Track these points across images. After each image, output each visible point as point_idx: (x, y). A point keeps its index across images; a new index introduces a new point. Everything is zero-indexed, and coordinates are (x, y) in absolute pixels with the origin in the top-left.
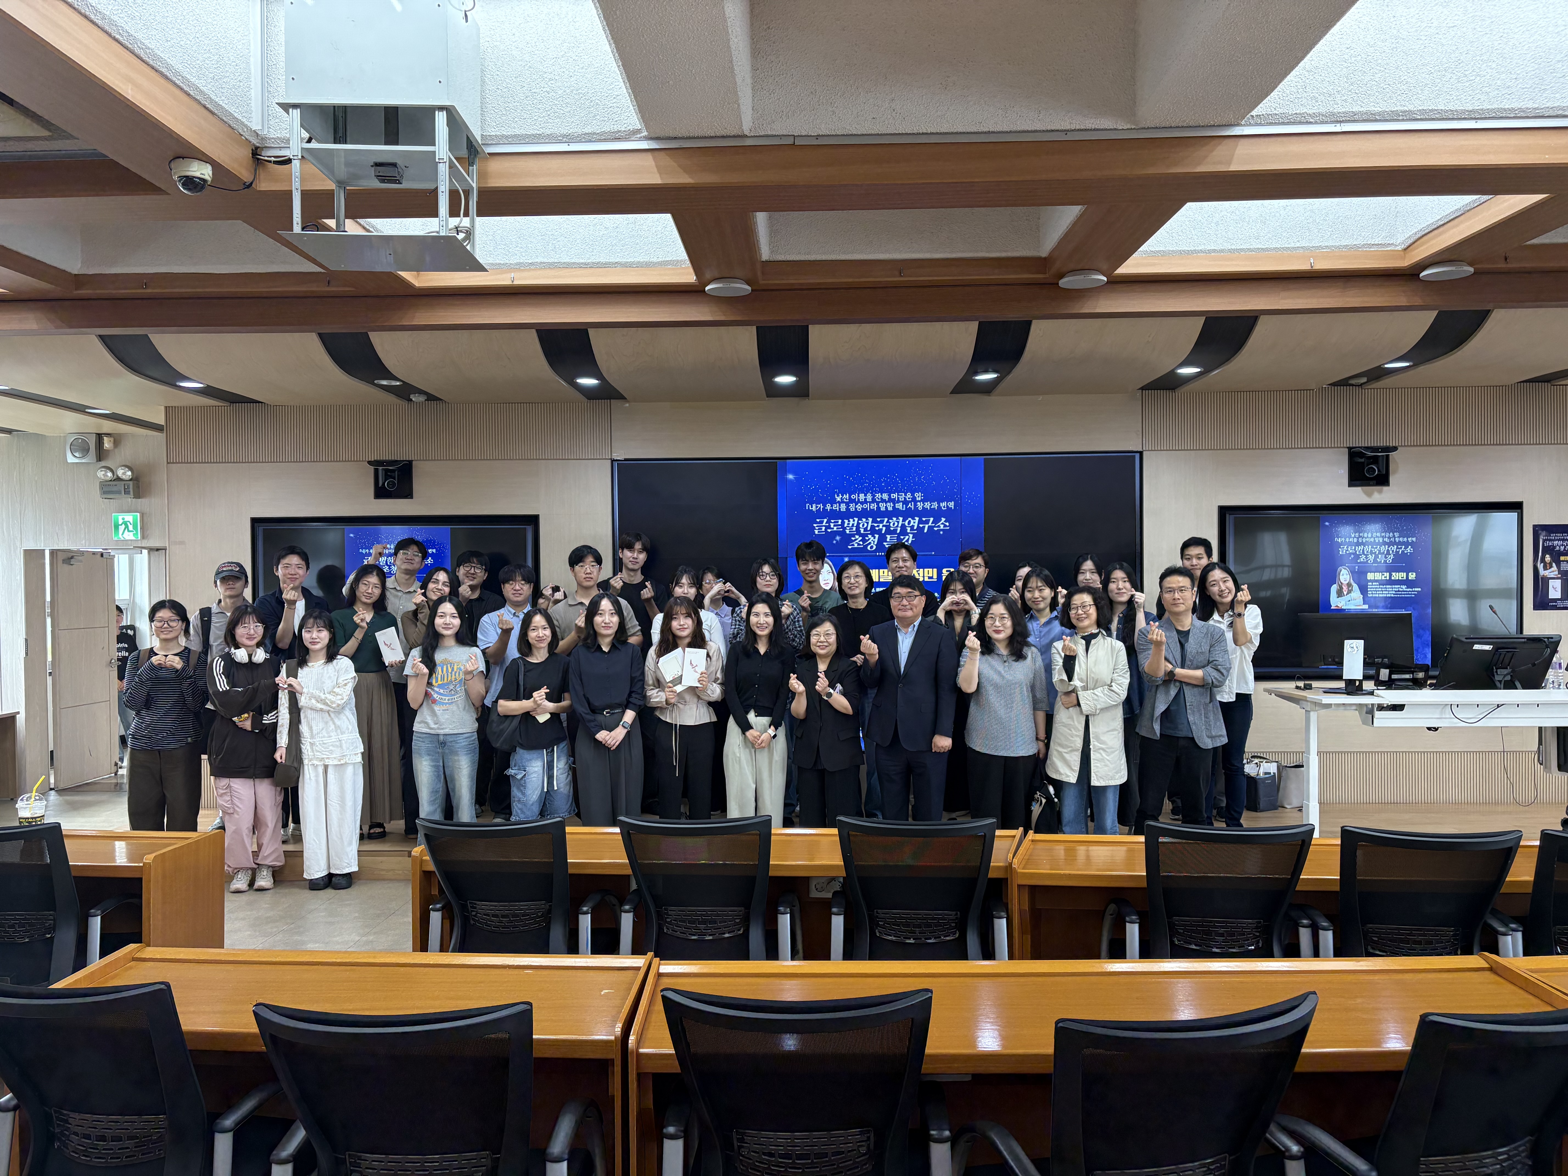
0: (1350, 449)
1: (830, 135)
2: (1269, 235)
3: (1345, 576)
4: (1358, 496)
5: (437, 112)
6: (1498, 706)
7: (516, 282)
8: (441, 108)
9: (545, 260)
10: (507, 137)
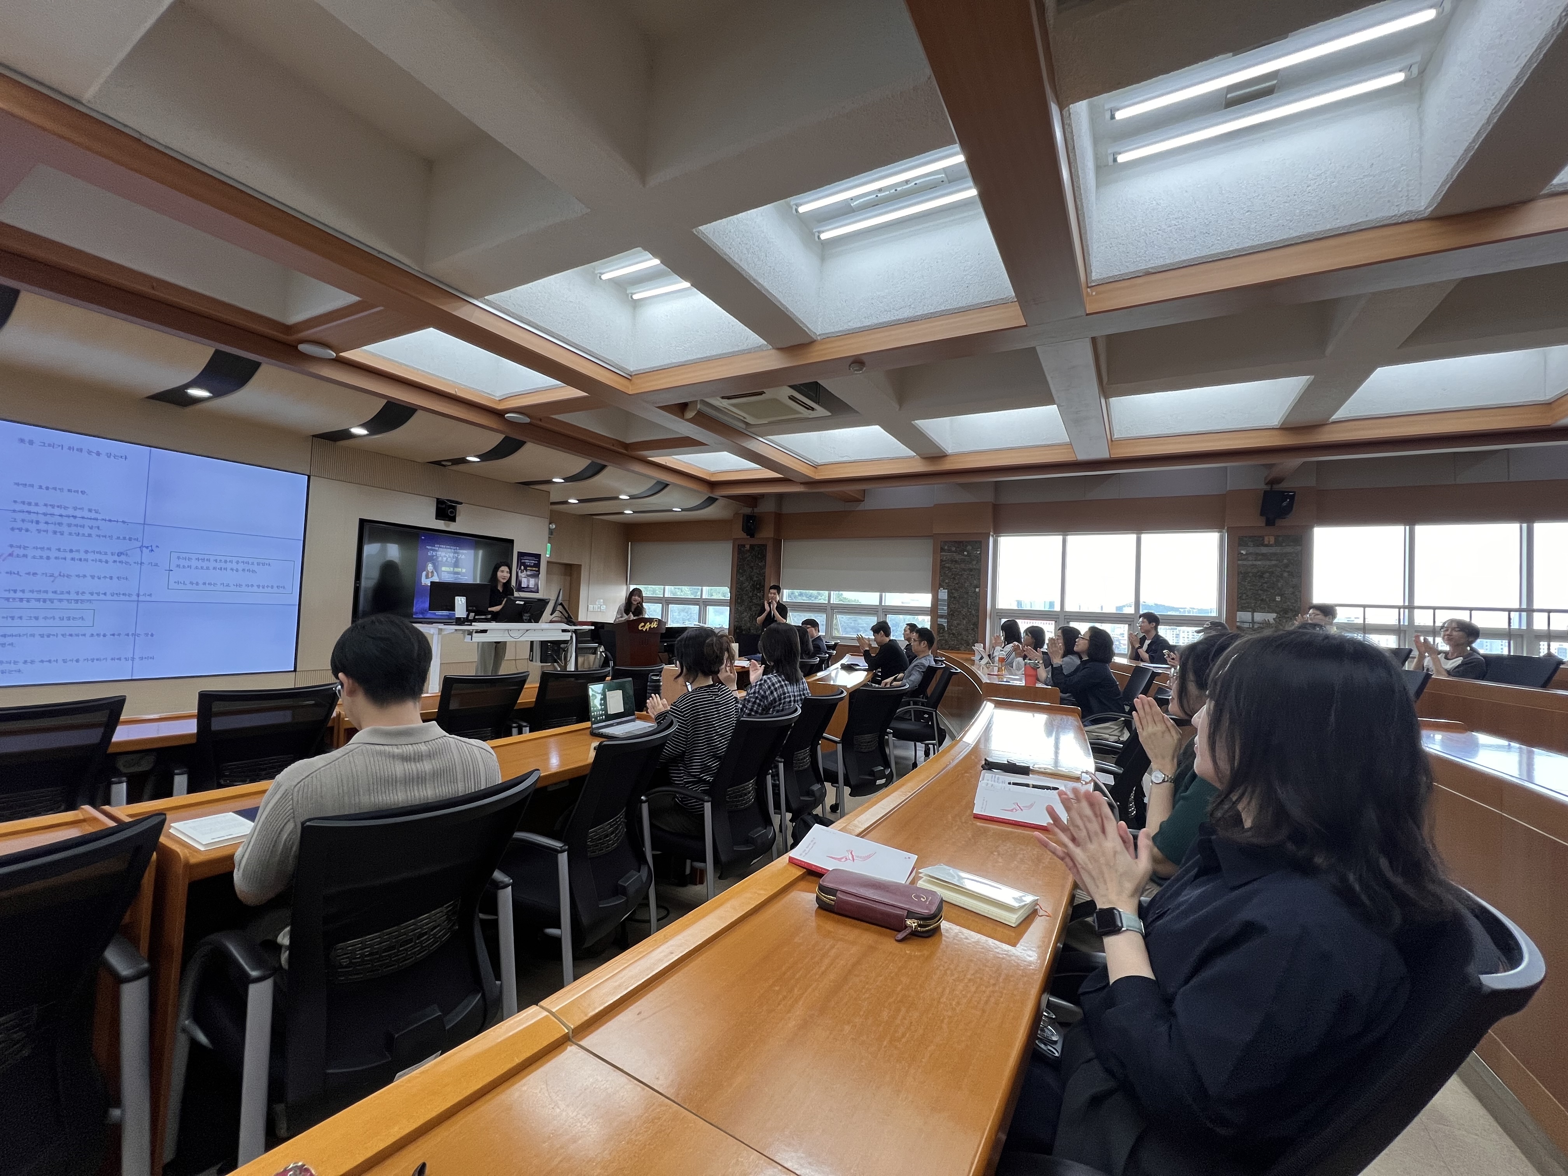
0: (438, 499)
3: (430, 567)
4: (441, 525)
6: (527, 630)
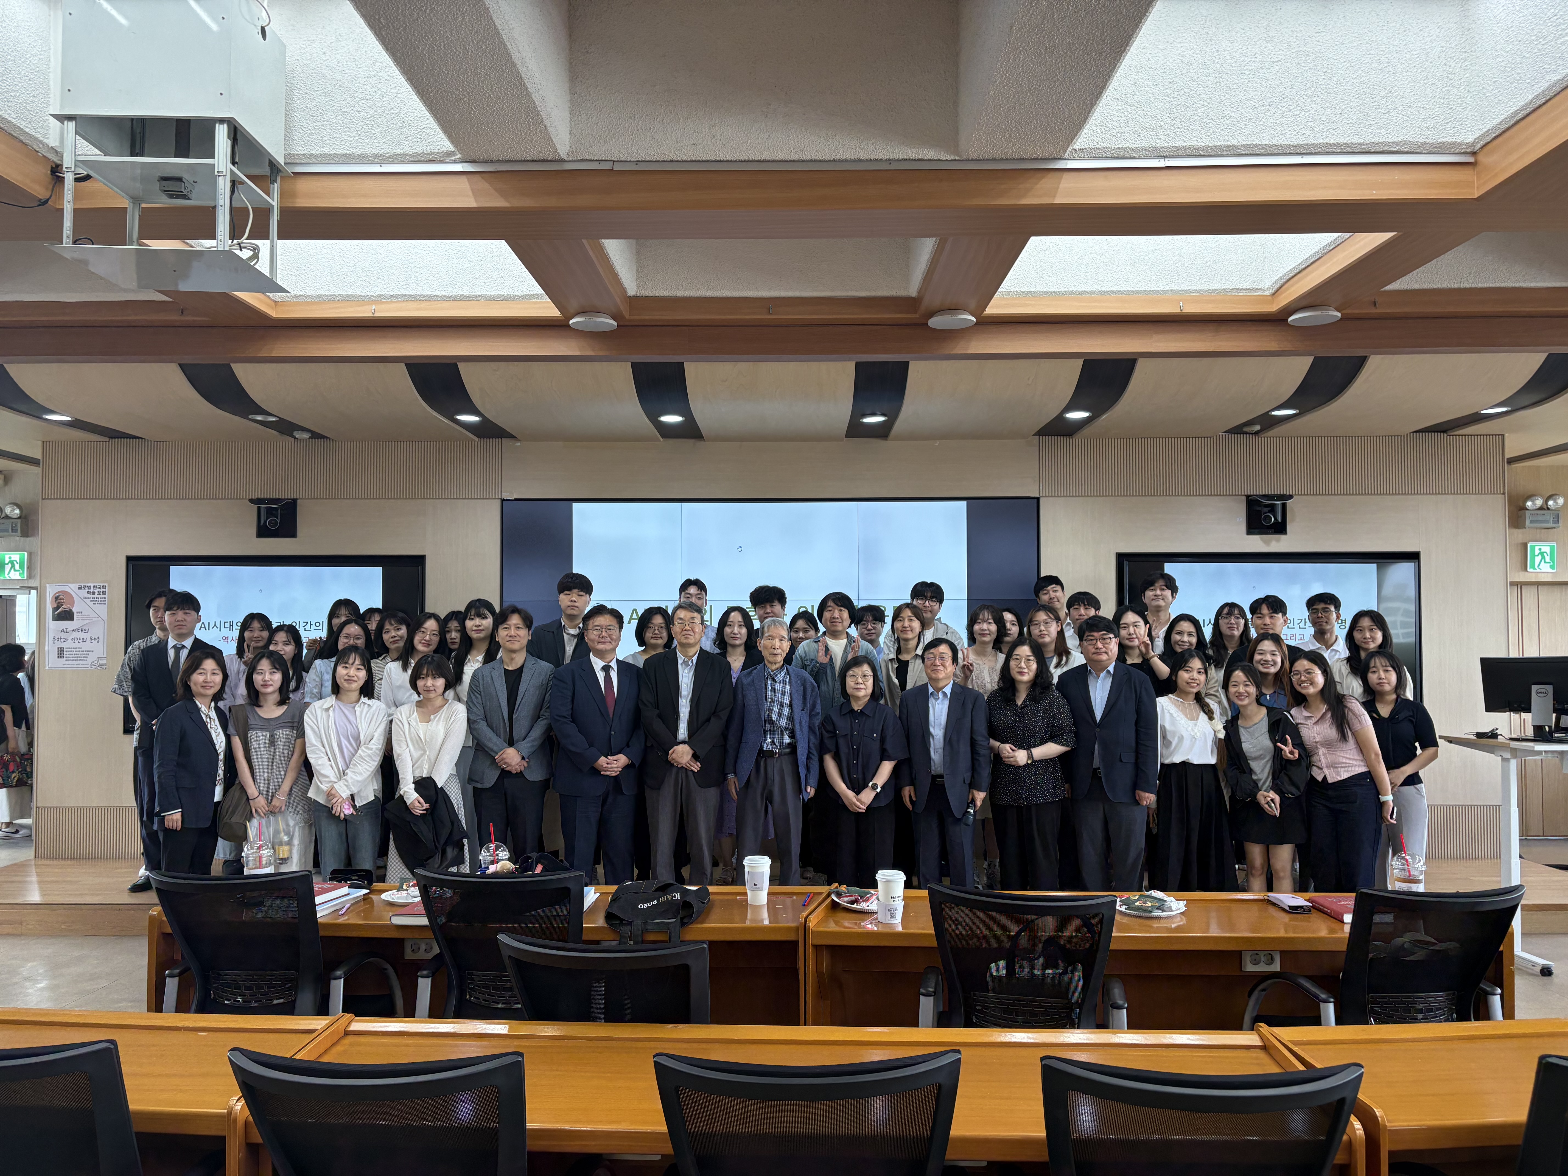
0: (1248, 497)
1: (651, 161)
2: (1138, 278)
4: (1257, 544)
5: (217, 125)
7: (377, 315)
8: (222, 121)
9: (407, 293)
10: (315, 156)
